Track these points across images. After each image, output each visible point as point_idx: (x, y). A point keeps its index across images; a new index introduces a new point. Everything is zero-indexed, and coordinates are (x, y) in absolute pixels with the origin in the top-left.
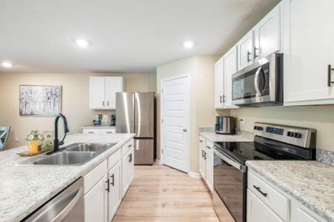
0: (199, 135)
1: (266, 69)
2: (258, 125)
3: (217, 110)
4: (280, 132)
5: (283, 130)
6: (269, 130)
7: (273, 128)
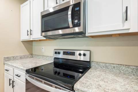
0: (4, 64)
1: (77, 7)
2: (57, 51)
3: (22, 41)
4: (73, 54)
5: (74, 52)
6: (65, 53)
7: (68, 52)
